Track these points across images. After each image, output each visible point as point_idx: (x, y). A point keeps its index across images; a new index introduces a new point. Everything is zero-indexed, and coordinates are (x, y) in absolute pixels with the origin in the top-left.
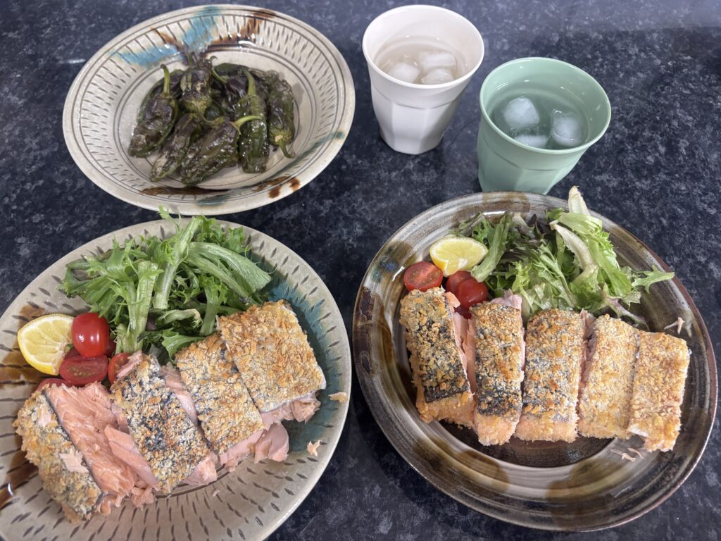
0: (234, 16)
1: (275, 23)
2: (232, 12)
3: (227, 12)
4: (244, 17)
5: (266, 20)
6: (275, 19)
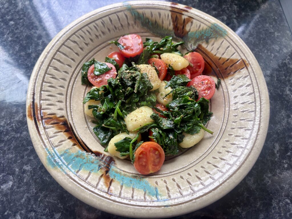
0: (49, 138)
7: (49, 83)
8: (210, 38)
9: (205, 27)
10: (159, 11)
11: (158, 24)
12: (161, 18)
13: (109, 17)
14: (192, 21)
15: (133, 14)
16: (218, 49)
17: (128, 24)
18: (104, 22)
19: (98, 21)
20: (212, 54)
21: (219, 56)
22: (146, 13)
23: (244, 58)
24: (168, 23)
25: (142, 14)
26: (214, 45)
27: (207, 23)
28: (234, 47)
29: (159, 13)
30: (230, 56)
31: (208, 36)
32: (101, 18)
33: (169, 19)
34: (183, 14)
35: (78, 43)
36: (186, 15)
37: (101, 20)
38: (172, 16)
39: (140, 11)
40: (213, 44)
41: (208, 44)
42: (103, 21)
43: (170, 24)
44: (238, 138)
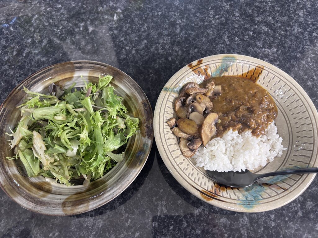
7: (189, 174)
8: (227, 68)
9: (220, 64)
13: (167, 106)
14: (209, 66)
15: (175, 91)
16: (237, 71)
18: (167, 112)
19: (165, 114)
21: (240, 74)
23: (257, 65)
27: (219, 61)
28: (246, 64)
30: (248, 69)
31: (225, 68)
32: (164, 111)
34: (201, 67)
35: (170, 137)
36: (203, 66)
38: (196, 73)
40: (232, 70)
41: (228, 72)
44: (297, 108)
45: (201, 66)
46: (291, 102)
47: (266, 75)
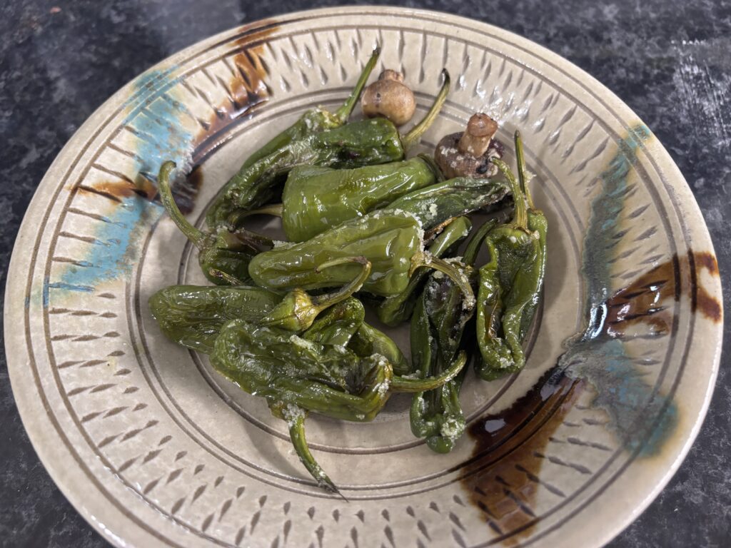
0: (203, 68)
1: (290, 36)
2: (194, 64)
3: (185, 69)
4: (223, 58)
5: (267, 41)
6: (285, 29)
7: (339, 42)
8: (611, 406)
9: (652, 379)
10: (661, 226)
11: (617, 243)
12: (637, 244)
13: (576, 107)
14: (664, 333)
15: (617, 163)
16: (574, 441)
17: (583, 166)
18: (555, 104)
19: (551, 88)
20: (553, 430)
21: (550, 449)
22: (637, 194)
23: (542, 527)
24: (632, 270)
25: (629, 184)
26: (587, 426)
27: (669, 382)
28: (583, 488)
29: (654, 228)
30: (550, 483)
31: (619, 399)
32: (561, 90)
33: (646, 265)
34: (678, 299)
35: (469, 69)
36: (678, 307)
37: (556, 93)
38: (660, 269)
39: (635, 177)
40: (590, 423)
41: (589, 408)
42: (557, 98)
43: (631, 275)
44: (220, 506)
45: (686, 301)
46: (262, 517)
47: (461, 532)
